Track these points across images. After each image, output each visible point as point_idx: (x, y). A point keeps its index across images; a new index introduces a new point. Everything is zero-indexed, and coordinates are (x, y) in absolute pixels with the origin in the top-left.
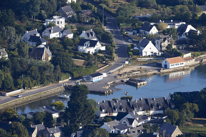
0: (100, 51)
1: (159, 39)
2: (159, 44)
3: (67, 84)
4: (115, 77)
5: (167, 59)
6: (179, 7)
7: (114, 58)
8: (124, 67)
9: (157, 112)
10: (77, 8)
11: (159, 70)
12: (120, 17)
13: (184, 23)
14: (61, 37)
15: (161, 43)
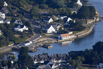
0: (26, 31)
1: (55, 25)
2: (55, 27)
3: (12, 47)
4: (36, 44)
5: (61, 35)
6: (61, 9)
7: (33, 34)
8: (39, 39)
9: (63, 61)
10: (9, 9)
11: (57, 41)
12: (32, 13)
13: (66, 17)
14: (4, 23)
15: (56, 26)
